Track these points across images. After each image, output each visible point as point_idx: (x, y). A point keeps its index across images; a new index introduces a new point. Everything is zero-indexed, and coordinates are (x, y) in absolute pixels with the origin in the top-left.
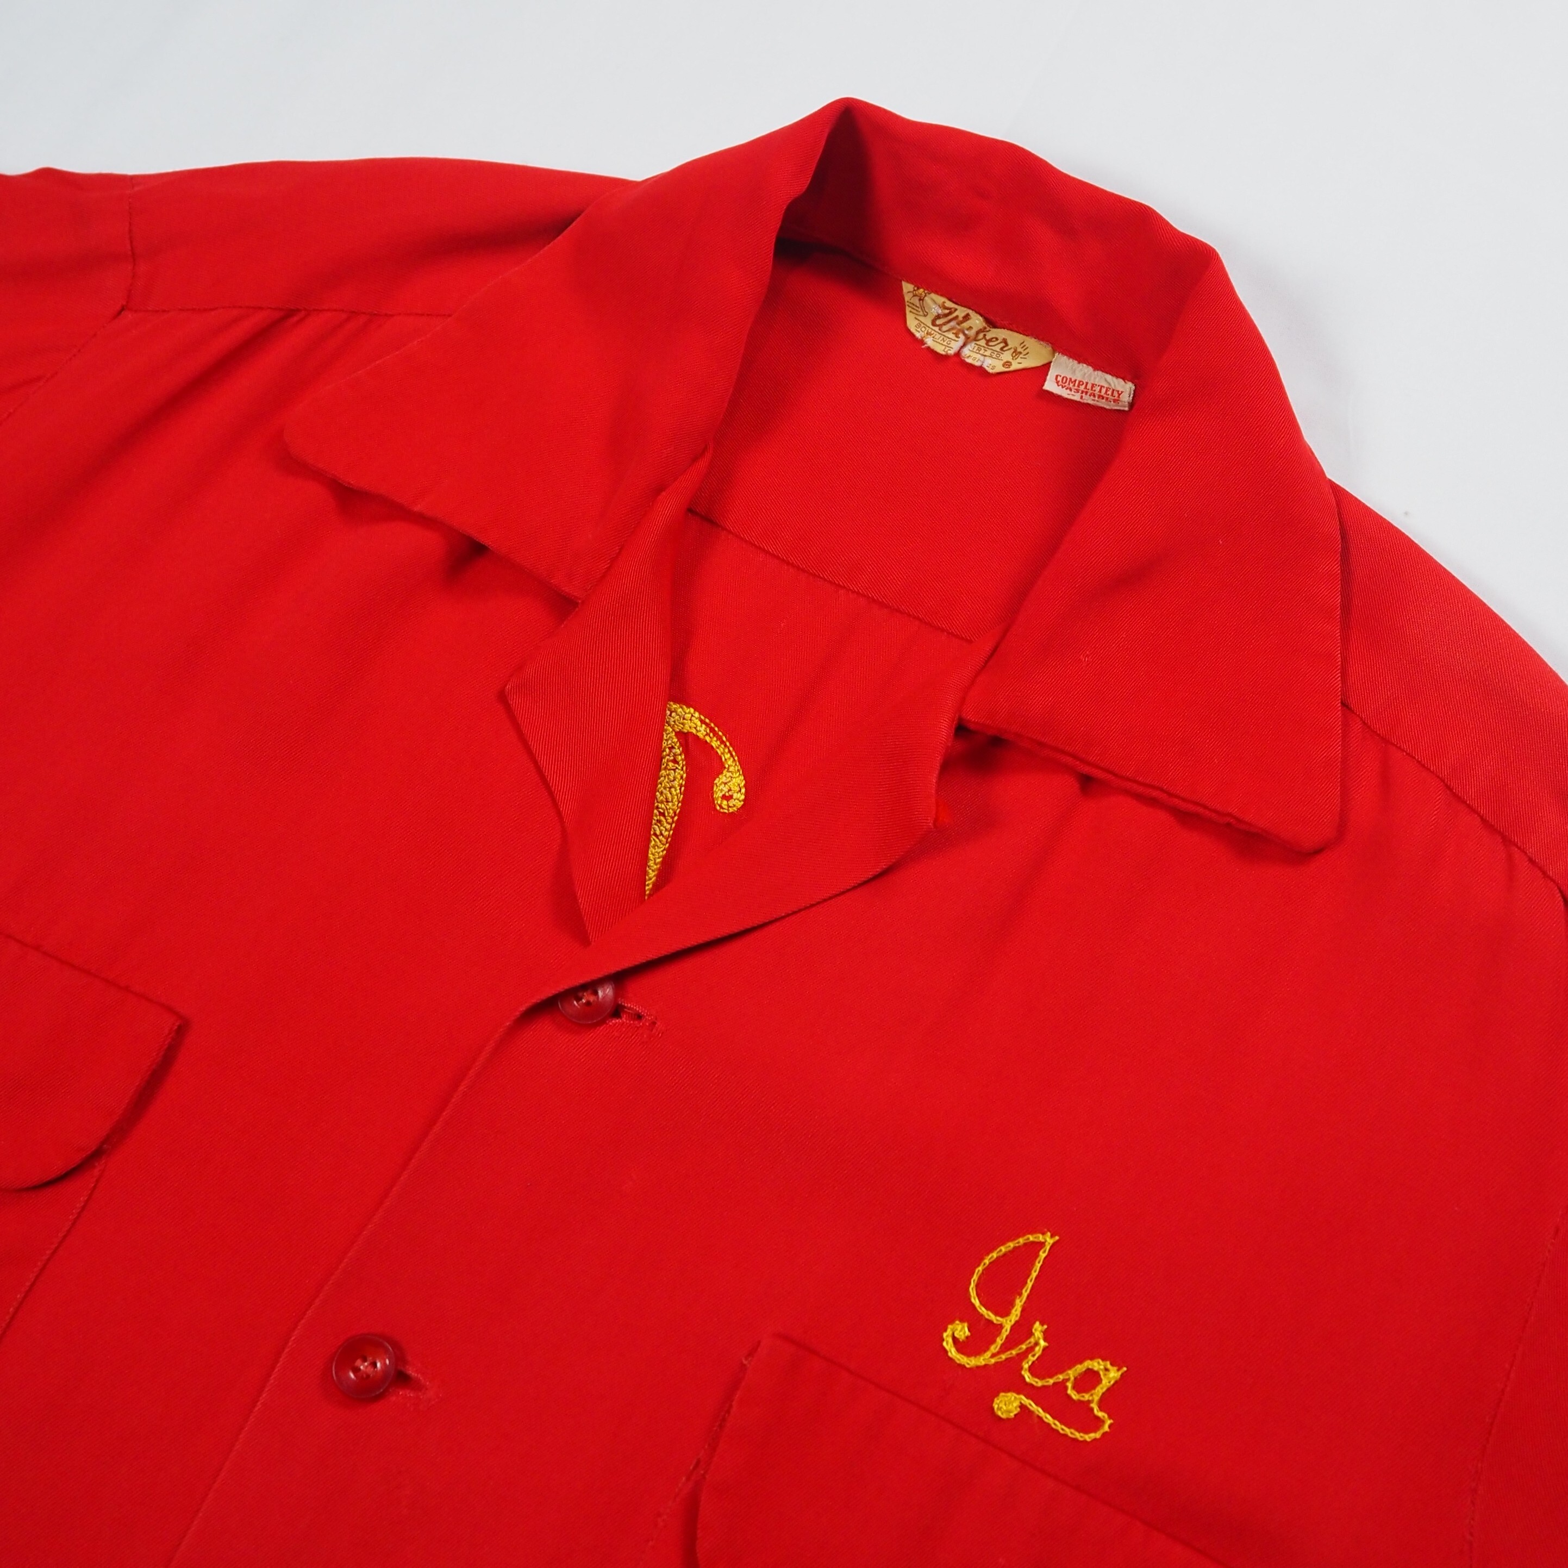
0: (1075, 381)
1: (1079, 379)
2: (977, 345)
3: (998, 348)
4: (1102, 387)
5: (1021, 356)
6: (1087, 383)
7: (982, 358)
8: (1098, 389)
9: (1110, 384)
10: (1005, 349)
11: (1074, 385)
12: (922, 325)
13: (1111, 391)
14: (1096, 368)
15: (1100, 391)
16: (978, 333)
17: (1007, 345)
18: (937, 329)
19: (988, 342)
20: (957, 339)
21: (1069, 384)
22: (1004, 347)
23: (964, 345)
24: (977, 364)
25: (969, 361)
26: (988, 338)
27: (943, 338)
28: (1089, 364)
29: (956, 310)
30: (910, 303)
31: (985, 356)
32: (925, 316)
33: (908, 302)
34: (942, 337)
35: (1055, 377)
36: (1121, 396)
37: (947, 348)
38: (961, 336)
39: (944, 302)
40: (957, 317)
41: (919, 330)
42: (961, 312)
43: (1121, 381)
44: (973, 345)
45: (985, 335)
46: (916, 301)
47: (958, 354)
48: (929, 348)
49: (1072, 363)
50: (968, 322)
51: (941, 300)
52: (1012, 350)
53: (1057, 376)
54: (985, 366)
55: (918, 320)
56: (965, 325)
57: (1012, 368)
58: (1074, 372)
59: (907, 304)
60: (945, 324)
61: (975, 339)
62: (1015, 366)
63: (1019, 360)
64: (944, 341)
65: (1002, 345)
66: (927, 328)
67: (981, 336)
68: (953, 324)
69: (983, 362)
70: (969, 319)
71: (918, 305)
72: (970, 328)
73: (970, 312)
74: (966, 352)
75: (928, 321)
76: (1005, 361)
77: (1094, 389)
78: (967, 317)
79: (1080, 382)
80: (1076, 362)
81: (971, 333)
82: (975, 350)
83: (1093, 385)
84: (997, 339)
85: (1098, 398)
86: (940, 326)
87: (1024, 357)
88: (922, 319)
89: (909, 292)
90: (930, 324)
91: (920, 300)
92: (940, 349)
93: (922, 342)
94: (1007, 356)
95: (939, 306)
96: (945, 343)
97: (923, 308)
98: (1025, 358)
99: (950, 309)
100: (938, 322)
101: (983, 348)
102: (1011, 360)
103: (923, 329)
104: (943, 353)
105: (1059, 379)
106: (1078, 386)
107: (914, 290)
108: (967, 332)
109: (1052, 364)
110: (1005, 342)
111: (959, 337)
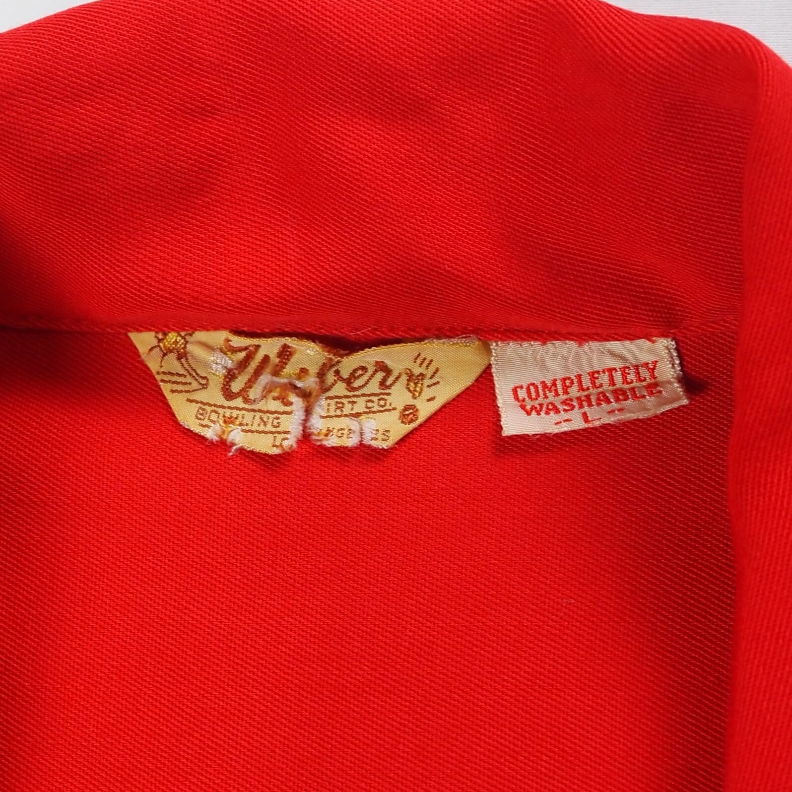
0: (554, 383)
1: (560, 375)
2: (331, 398)
3: (374, 387)
4: (611, 370)
5: (427, 382)
6: (579, 377)
7: (354, 424)
8: (604, 379)
9: (622, 358)
10: (388, 383)
11: (557, 394)
12: (208, 409)
13: (632, 371)
14: (581, 338)
15: (612, 382)
16: (321, 375)
17: (388, 371)
18: (238, 402)
19: (348, 382)
20: (287, 409)
21: (546, 397)
22: (384, 380)
23: (308, 412)
24: (351, 442)
25: (332, 442)
26: (345, 375)
27: (261, 418)
28: (565, 337)
29: (258, 347)
30: (164, 373)
31: (358, 415)
32: (204, 387)
33: (158, 373)
34: (258, 415)
35: (511, 393)
36: (656, 373)
37: (279, 437)
38: (293, 398)
39: (228, 340)
40: (266, 359)
41: (206, 422)
42: (270, 347)
43: (644, 343)
44: (324, 402)
45: (337, 372)
46: (172, 364)
47: (306, 437)
48: (242, 450)
49: (531, 349)
50: (293, 359)
51: (219, 337)
52: (404, 378)
53: (515, 391)
54: (367, 441)
55: (197, 402)
56: (290, 369)
57: (423, 416)
58: (543, 366)
59: (158, 377)
60: (250, 384)
61: (325, 389)
62: (426, 410)
63: (427, 393)
64: (265, 424)
65: (380, 375)
66: (220, 411)
67: (330, 377)
68: (265, 378)
69: (361, 434)
70: (291, 354)
71: (182, 372)
72: (304, 371)
73: (288, 341)
74: (318, 424)
75: (213, 394)
76: (400, 407)
77: (597, 382)
78: (285, 354)
79: (564, 380)
80: (536, 345)
81: (310, 382)
82: (332, 413)
83: (593, 376)
84: (364, 369)
85: (617, 400)
86: (243, 393)
87: (434, 380)
88: (199, 396)
89: (151, 349)
90: (221, 400)
91: (179, 358)
92: (264, 445)
93: (223, 445)
94: (399, 396)
95: (221, 351)
96: (269, 428)
97: (192, 372)
98: (438, 383)
99: (246, 348)
100: (236, 386)
101: (345, 401)
102: (411, 402)
103: (214, 417)
104: (276, 451)
105: (522, 394)
106: (566, 392)
107: (160, 341)
108: (299, 384)
109: (493, 370)
110: (382, 367)
111: (290, 404)
